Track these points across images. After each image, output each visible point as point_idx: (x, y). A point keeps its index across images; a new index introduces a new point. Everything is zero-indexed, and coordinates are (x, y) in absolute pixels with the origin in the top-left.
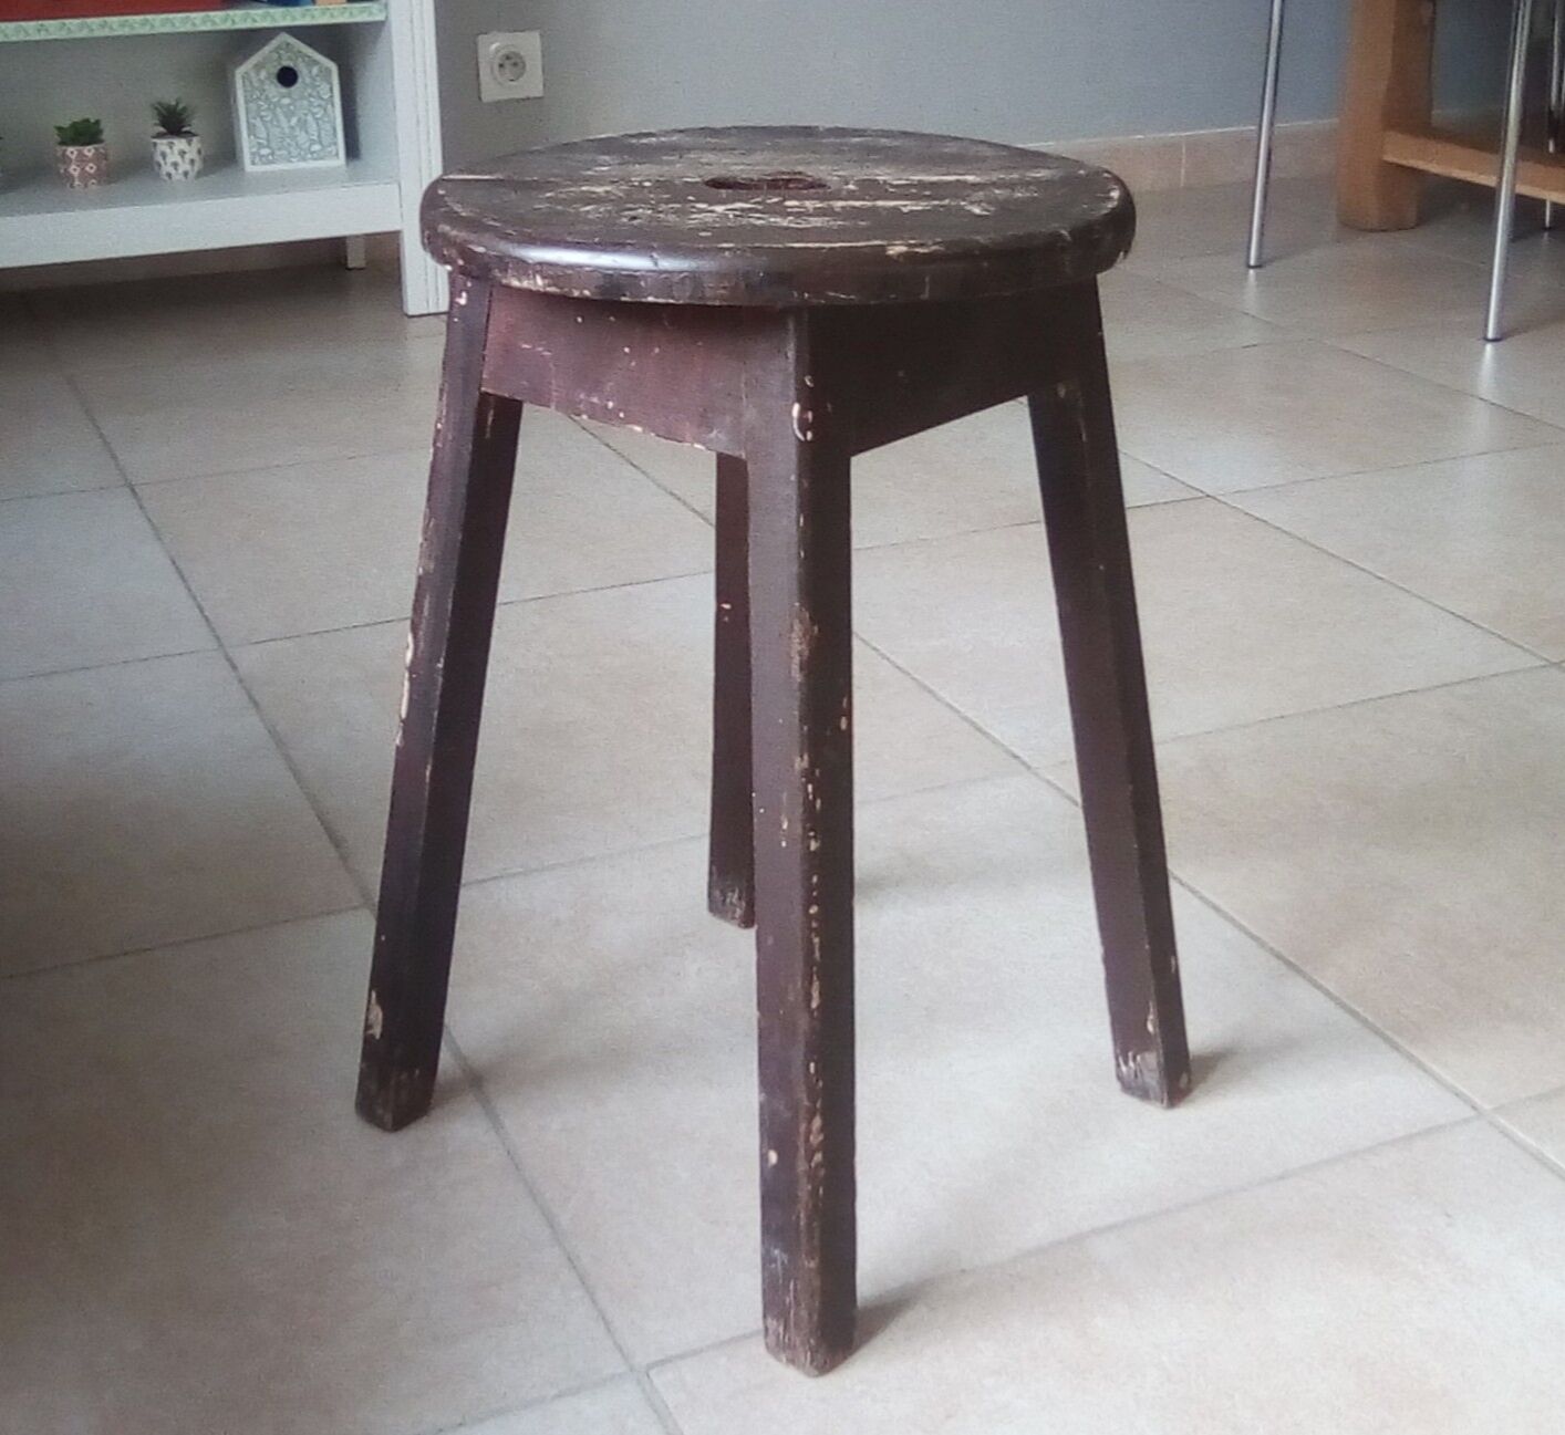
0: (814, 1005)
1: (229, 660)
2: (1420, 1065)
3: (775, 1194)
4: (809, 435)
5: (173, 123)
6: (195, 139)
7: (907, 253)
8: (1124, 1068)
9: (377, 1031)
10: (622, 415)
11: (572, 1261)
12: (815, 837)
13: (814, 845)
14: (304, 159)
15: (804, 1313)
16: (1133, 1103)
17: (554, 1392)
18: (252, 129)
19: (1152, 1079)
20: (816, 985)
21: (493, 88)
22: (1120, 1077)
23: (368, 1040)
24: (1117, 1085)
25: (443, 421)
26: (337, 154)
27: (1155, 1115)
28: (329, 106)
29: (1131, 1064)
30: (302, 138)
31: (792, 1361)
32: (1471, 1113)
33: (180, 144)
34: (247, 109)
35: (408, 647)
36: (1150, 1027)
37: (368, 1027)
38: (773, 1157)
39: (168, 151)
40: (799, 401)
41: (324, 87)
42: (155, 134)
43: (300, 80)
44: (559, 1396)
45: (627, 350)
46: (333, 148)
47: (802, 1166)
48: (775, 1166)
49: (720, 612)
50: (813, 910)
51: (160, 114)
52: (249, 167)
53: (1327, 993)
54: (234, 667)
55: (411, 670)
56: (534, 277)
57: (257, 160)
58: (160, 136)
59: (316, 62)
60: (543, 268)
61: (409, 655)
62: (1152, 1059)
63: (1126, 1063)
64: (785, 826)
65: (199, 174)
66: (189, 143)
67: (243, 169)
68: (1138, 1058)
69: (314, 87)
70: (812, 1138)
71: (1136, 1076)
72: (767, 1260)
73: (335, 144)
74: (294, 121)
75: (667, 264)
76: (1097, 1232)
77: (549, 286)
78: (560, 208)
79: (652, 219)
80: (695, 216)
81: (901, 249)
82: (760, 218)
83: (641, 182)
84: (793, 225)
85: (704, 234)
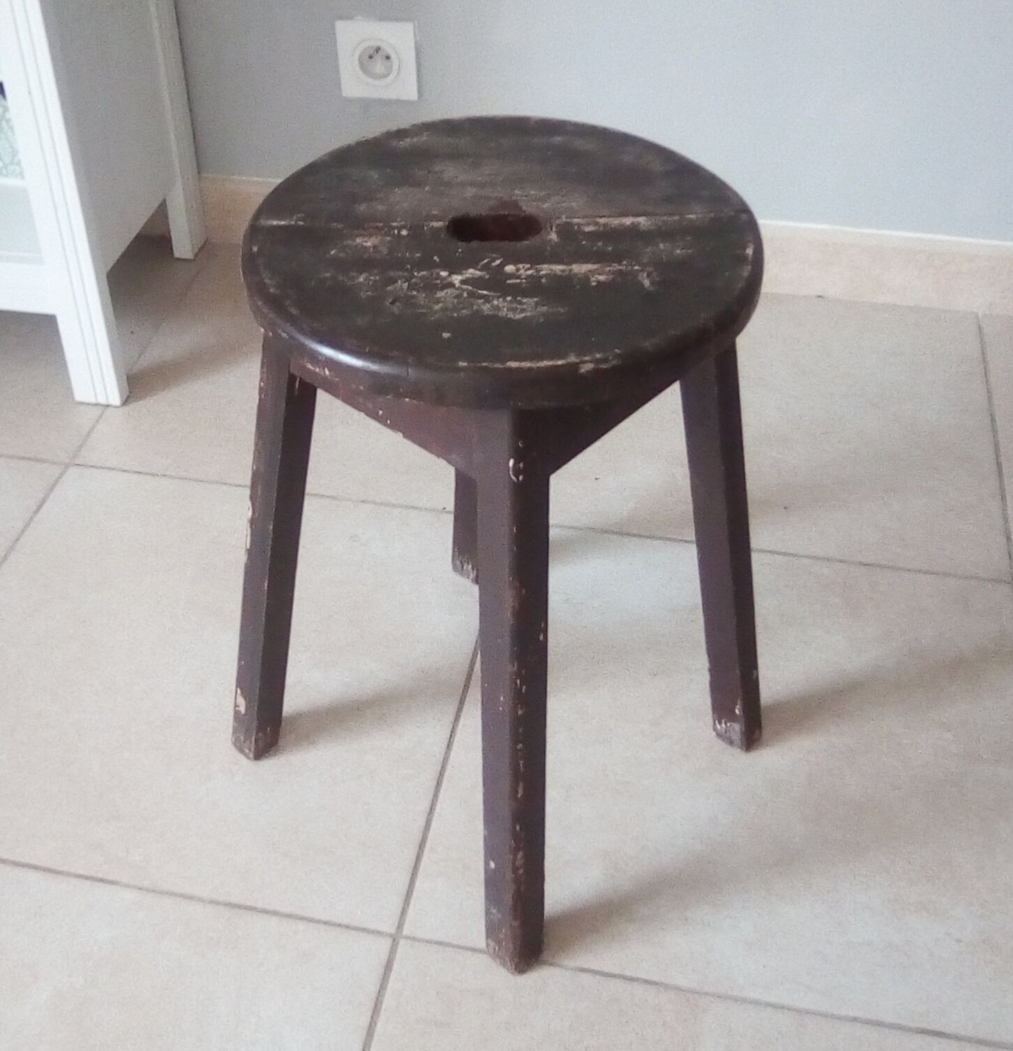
0: (519, 796)
3: (493, 882)
4: (521, 477)
7: (593, 370)
8: (718, 727)
9: (242, 709)
10: (389, 422)
12: (521, 708)
16: (724, 745)
19: (736, 736)
20: (521, 784)
22: (716, 730)
23: (237, 713)
24: (715, 734)
25: (264, 381)
29: (723, 725)
35: (247, 508)
36: (737, 711)
37: (236, 706)
38: (492, 865)
40: (513, 457)
47: (511, 875)
48: (493, 870)
50: (520, 746)
55: (251, 523)
60: (330, 363)
61: (249, 513)
62: (736, 728)
63: (720, 724)
64: (502, 699)
68: (728, 724)
70: (517, 861)
71: (726, 732)
77: (334, 376)
78: (341, 278)
79: (408, 301)
80: (440, 294)
81: (589, 366)
82: (487, 299)
83: (400, 229)
84: (510, 315)
85: (446, 335)
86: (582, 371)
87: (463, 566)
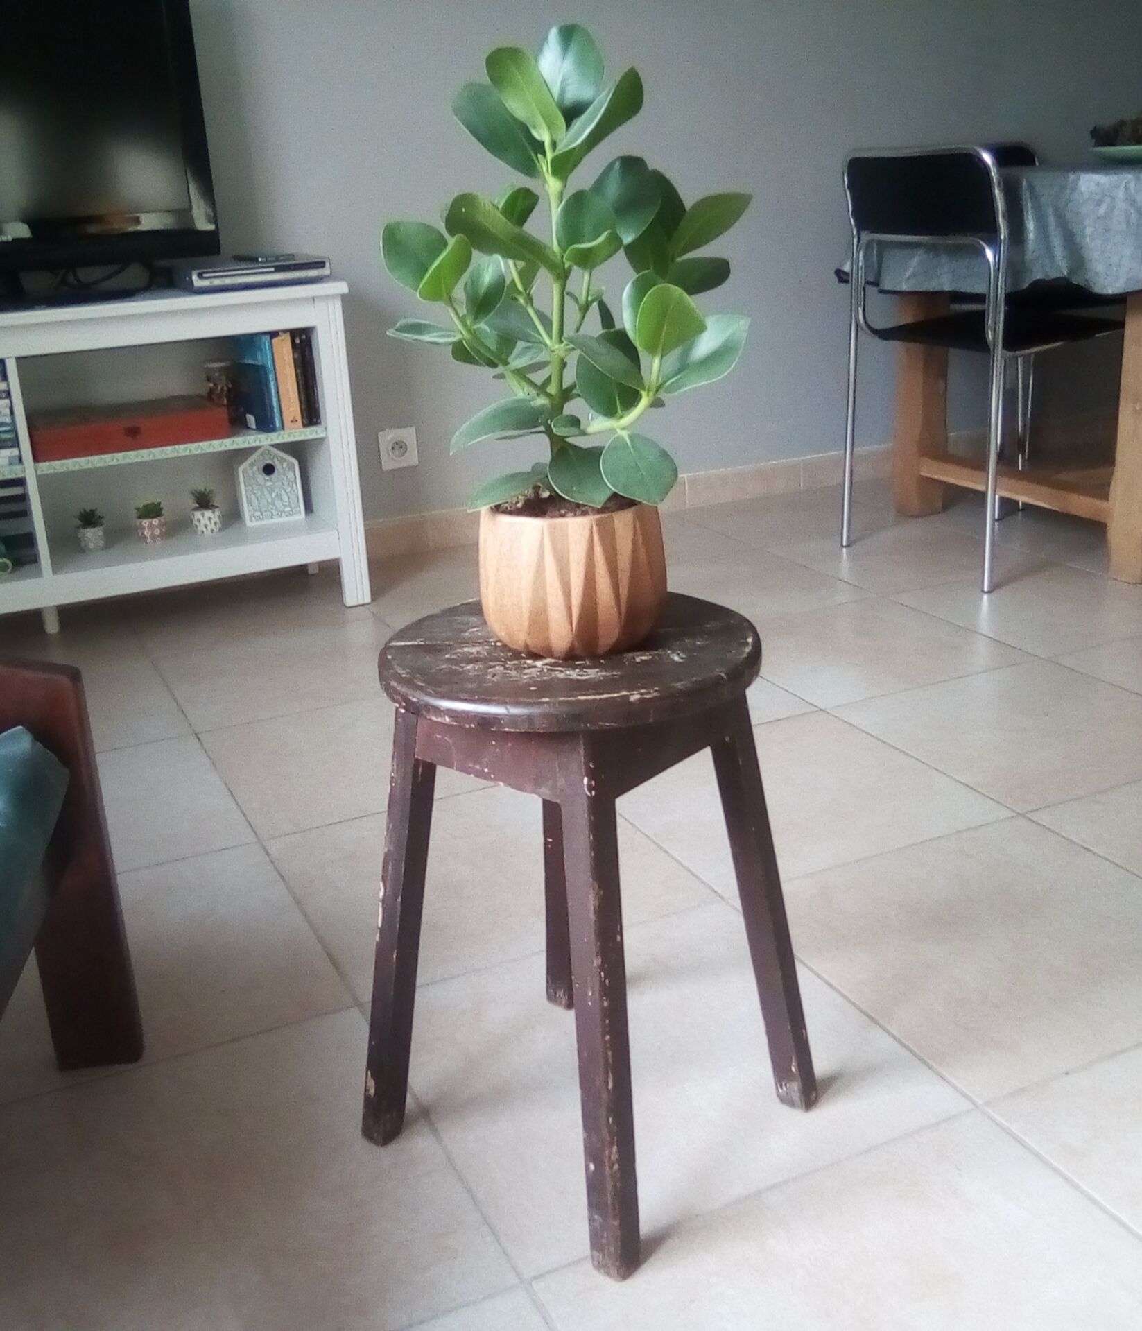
0: (610, 1087)
1: (265, 849)
2: (943, 1078)
3: (594, 1186)
4: (593, 793)
5: (204, 502)
6: (216, 510)
7: (640, 698)
8: (780, 1091)
9: (372, 1092)
10: (492, 776)
11: (486, 1220)
12: (607, 1000)
13: (605, 1004)
14: (281, 516)
15: (612, 1249)
16: (785, 1110)
17: (481, 1297)
18: (250, 502)
19: (796, 1096)
20: (611, 1076)
21: (388, 463)
22: (778, 1095)
23: (367, 1098)
24: (777, 1100)
25: (395, 771)
26: (300, 512)
27: (798, 1116)
28: (294, 485)
29: (784, 1088)
30: (279, 504)
31: (608, 1274)
32: (971, 1106)
33: (208, 513)
34: (246, 490)
35: (380, 889)
36: (793, 1069)
37: (366, 1090)
38: (592, 1167)
39: (201, 518)
40: (587, 776)
41: (291, 475)
42: (192, 508)
43: (276, 471)
44: (484, 1298)
45: (494, 743)
46: (298, 509)
47: (607, 1171)
48: (594, 1172)
49: (546, 843)
50: (607, 1038)
51: (196, 497)
52: (248, 523)
53: (894, 1037)
54: (268, 854)
55: (383, 901)
56: (444, 718)
57: (253, 519)
58: (196, 509)
59: (285, 460)
60: (449, 712)
61: (381, 894)
62: (795, 1086)
63: (781, 1086)
64: (590, 994)
65: (220, 529)
66: (214, 512)
67: (245, 524)
68: (788, 1085)
69: (285, 474)
70: (612, 1157)
71: (787, 1095)
72: (591, 1220)
73: (299, 507)
74: (274, 495)
75: (515, 711)
76: (770, 1188)
77: (453, 721)
78: (454, 667)
79: (505, 676)
80: (526, 671)
81: (638, 697)
82: (561, 671)
83: (495, 642)
84: (579, 677)
85: (532, 688)
86: (632, 701)
87: (556, 993)
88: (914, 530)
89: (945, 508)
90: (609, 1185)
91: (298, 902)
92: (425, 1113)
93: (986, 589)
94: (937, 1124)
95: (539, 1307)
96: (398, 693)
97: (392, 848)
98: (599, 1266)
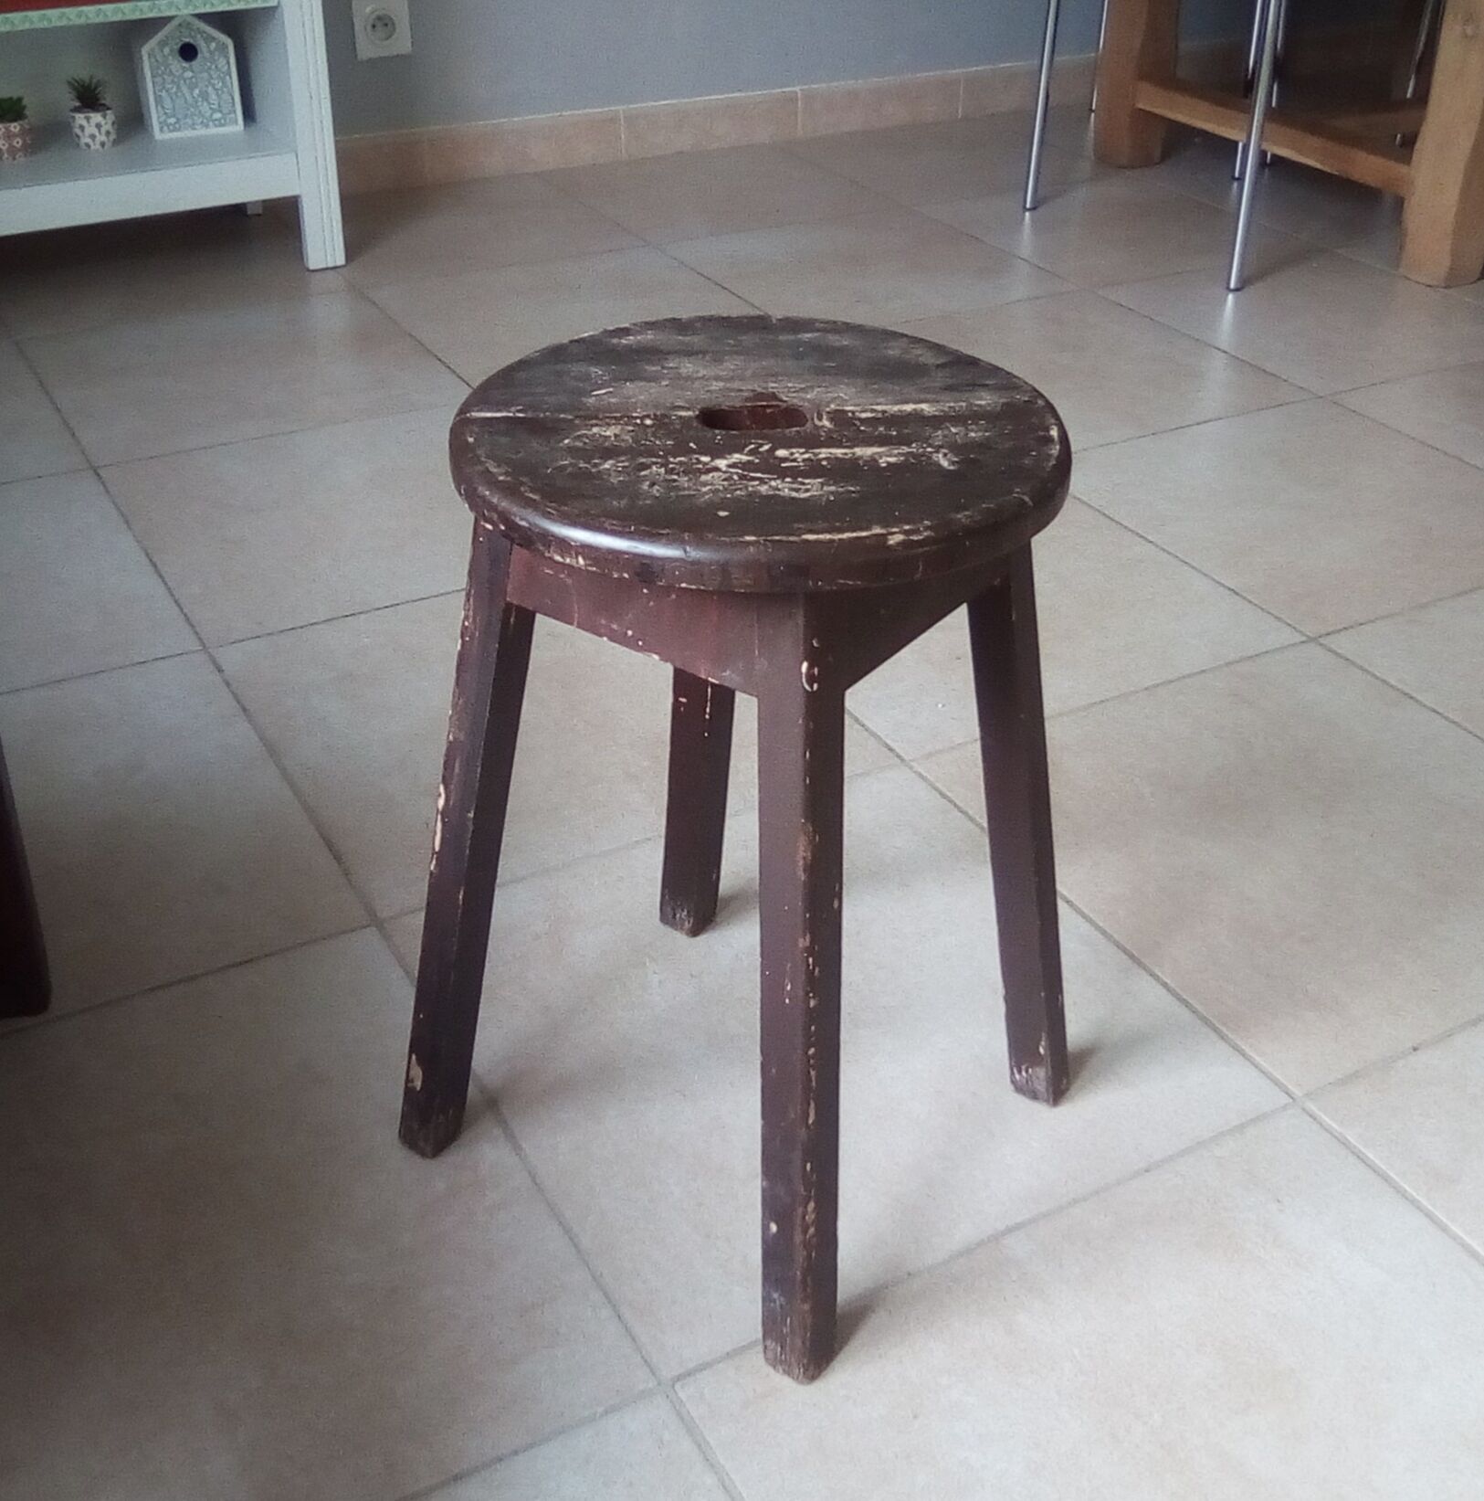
0: (810, 1121)
2: (1243, 1054)
3: (774, 1254)
4: (815, 686)
5: (89, 99)
6: (109, 112)
7: (904, 540)
8: (1017, 1076)
9: (418, 1084)
10: (640, 643)
12: (814, 997)
13: (812, 1003)
14: (207, 126)
15: (798, 1342)
16: (1023, 1102)
17: (600, 1410)
18: (159, 100)
19: (1041, 1086)
20: (812, 1105)
21: (367, 47)
22: (1013, 1082)
23: (409, 1091)
24: (1012, 1088)
25: (471, 620)
26: (236, 122)
27: (1041, 1110)
28: (228, 77)
29: (1024, 1073)
30: (205, 108)
31: (788, 1373)
32: (1285, 1099)
33: (96, 117)
34: (153, 83)
35: (440, 795)
36: (1042, 1051)
37: (408, 1080)
38: (774, 1228)
39: (84, 123)
40: (806, 659)
41: (222, 62)
42: (72, 107)
43: (199, 55)
44: (606, 1412)
45: (645, 591)
46: (233, 115)
47: (798, 1238)
48: (775, 1235)
49: (676, 705)
50: (812, 1051)
51: (75, 89)
52: (158, 135)
53: (1165, 985)
55: (444, 813)
56: (577, 558)
57: (165, 128)
58: (77, 110)
59: (214, 39)
60: (586, 549)
61: (441, 802)
62: (1041, 1075)
63: (1020, 1072)
64: (789, 988)
65: (115, 142)
66: (104, 117)
67: (153, 137)
68: (1030, 1070)
69: (213, 61)
70: (807, 1217)
71: (1027, 1082)
72: (766, 1299)
73: (235, 112)
74: (197, 91)
75: (695, 554)
77: (590, 565)
78: (582, 465)
79: (670, 486)
80: (704, 478)
81: (900, 537)
82: (762, 481)
83: (642, 418)
84: (794, 494)
85: (722, 514)
86: (891, 542)
87: (675, 915)
88: (1120, 188)
89: (1165, 157)
90: (800, 1255)
91: (272, 750)
92: (492, 1103)
93: (1232, 285)
94: (1241, 1128)
95: (690, 1427)
96: (493, 508)
97: (462, 737)
98: (774, 1362)
